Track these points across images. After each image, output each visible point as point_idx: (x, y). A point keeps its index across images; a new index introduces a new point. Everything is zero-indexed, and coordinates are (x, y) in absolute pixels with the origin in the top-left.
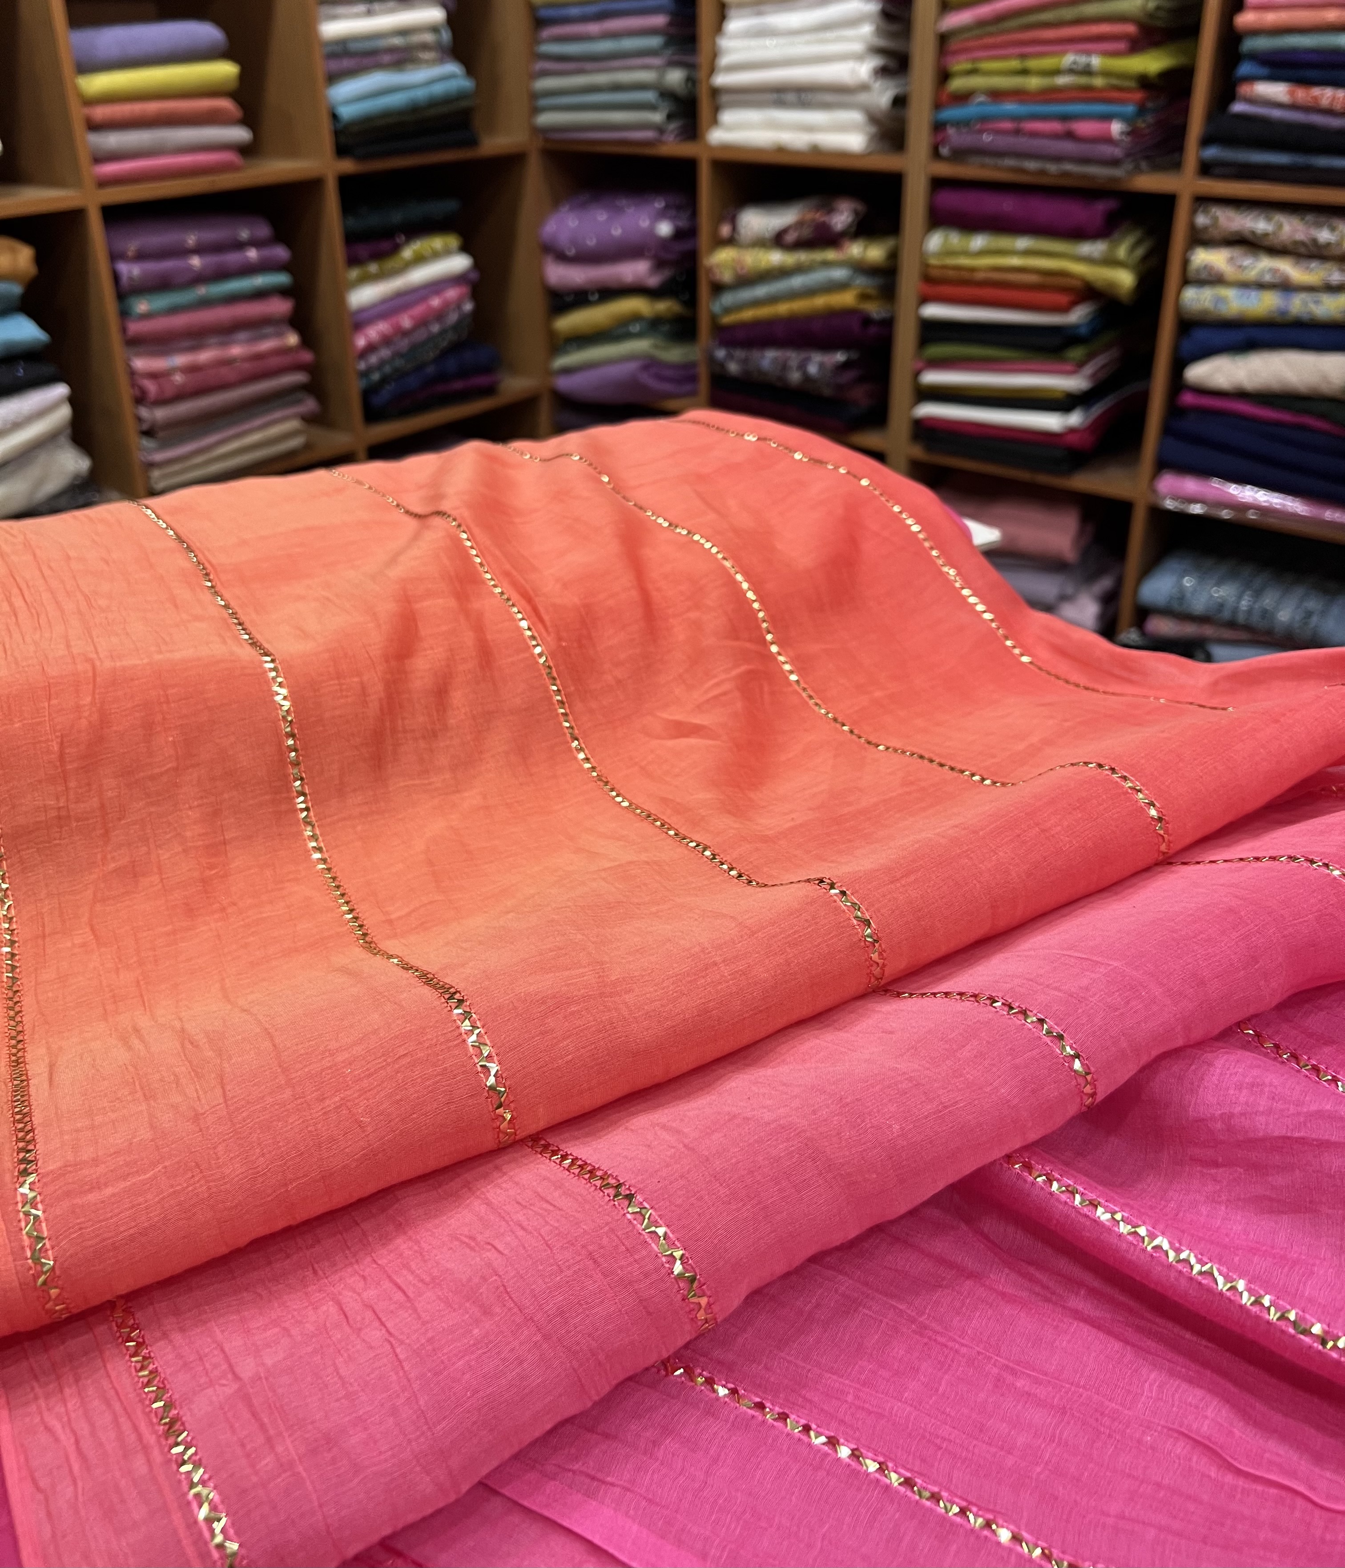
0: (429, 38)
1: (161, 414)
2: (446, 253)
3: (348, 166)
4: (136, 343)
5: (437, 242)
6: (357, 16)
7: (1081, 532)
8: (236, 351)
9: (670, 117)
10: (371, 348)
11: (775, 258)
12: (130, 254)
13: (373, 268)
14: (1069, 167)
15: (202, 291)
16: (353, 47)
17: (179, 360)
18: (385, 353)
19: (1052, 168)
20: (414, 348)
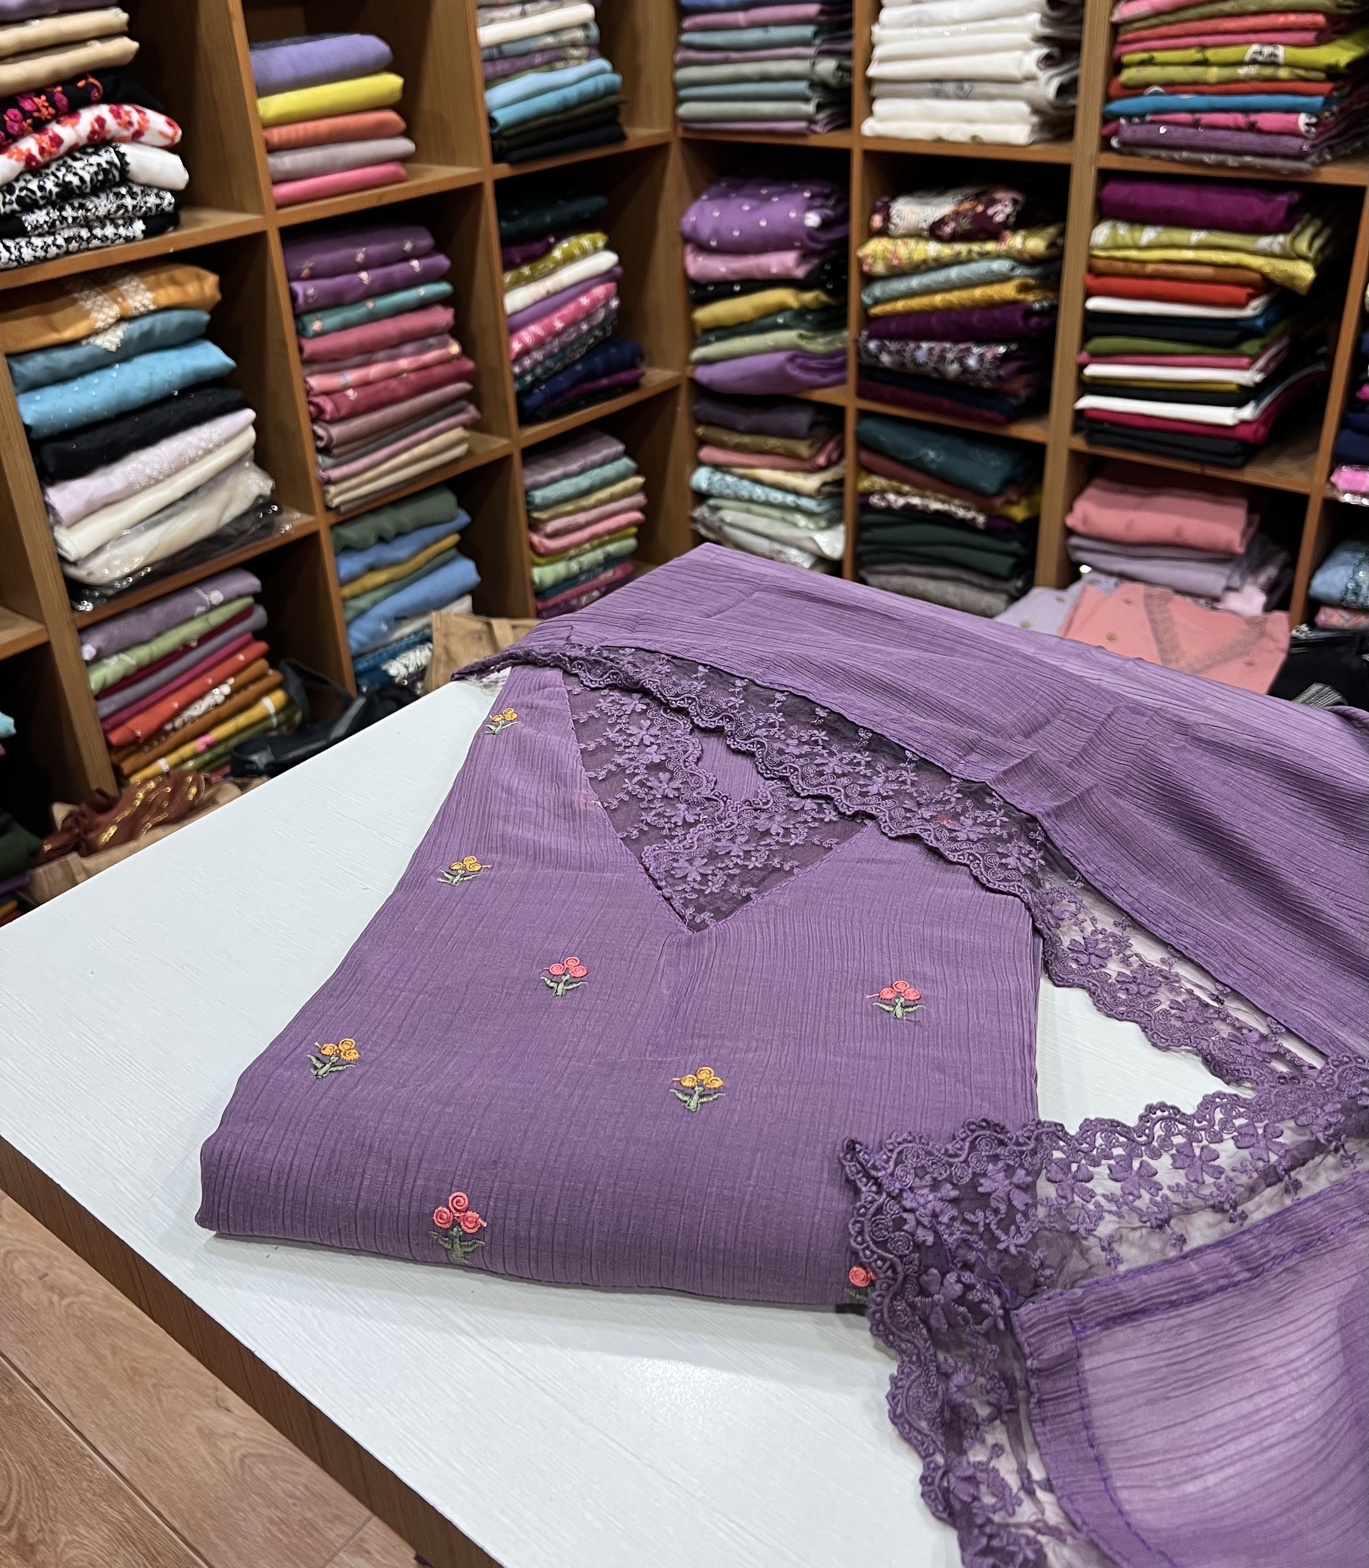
0: (579, 34)
1: (336, 431)
2: (596, 250)
3: (504, 170)
4: (311, 362)
5: (585, 241)
6: (512, 18)
7: (1249, 524)
8: (403, 363)
9: (819, 107)
10: (526, 351)
11: (933, 249)
12: (306, 272)
13: (526, 270)
14: (1248, 159)
15: (370, 305)
16: (507, 48)
17: (351, 376)
18: (538, 355)
19: (1231, 161)
20: (563, 349)
